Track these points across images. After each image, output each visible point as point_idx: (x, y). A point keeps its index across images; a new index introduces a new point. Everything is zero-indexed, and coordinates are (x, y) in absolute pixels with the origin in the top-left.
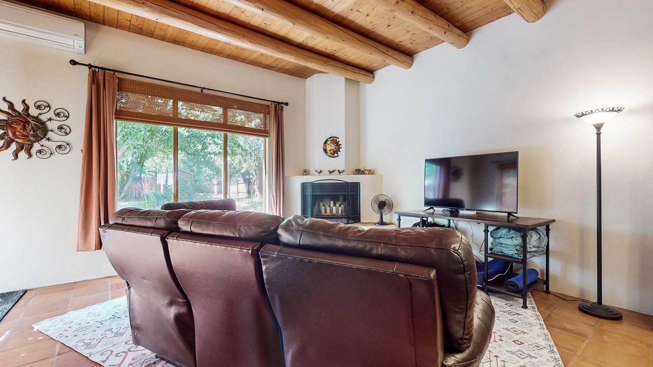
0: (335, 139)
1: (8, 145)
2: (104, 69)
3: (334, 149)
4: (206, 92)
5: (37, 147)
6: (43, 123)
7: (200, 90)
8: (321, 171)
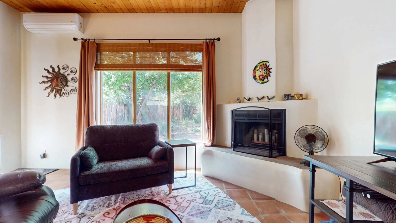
0: (265, 63)
1: (52, 91)
2: (89, 39)
3: (263, 74)
4: (152, 42)
5: (63, 91)
6: (66, 77)
7: (148, 42)
8: (250, 98)
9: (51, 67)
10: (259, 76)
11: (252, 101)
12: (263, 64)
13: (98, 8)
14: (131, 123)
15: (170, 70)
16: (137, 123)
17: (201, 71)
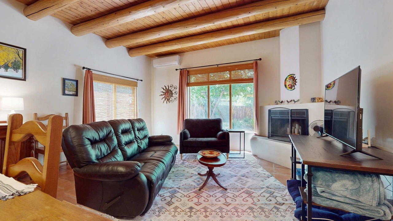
0: (292, 75)
1: (165, 100)
2: (184, 69)
3: (291, 83)
4: (219, 66)
5: (170, 100)
6: (172, 92)
7: (217, 66)
8: (282, 101)
9: (165, 86)
10: (289, 85)
11: (285, 103)
12: (291, 76)
13: (188, 50)
14: (207, 118)
15: (231, 83)
16: (210, 118)
17: (253, 82)
